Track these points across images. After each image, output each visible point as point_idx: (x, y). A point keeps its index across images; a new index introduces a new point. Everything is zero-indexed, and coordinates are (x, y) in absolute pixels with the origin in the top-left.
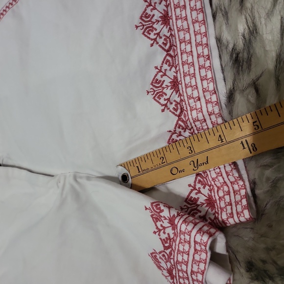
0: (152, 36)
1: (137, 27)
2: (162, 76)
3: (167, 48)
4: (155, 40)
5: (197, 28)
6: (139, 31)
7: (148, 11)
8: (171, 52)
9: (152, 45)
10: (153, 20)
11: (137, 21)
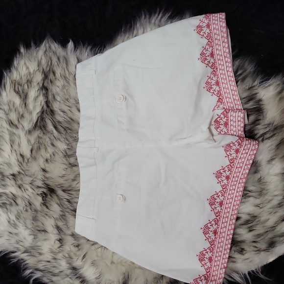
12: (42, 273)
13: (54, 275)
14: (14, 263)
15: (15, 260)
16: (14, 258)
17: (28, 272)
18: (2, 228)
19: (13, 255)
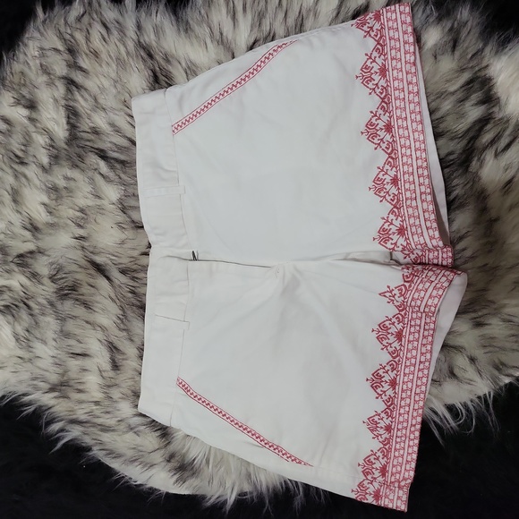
0: (376, 141)
1: (362, 133)
2: (383, 175)
3: (389, 151)
4: (379, 144)
5: (416, 136)
6: (364, 137)
7: (373, 120)
8: (393, 155)
9: (376, 149)
10: (377, 128)
11: (363, 128)
12: (82, 429)
13: (106, 429)
14: (27, 415)
15: (31, 409)
16: (29, 404)
17: (55, 427)
18: (5, 353)
19: (26, 399)
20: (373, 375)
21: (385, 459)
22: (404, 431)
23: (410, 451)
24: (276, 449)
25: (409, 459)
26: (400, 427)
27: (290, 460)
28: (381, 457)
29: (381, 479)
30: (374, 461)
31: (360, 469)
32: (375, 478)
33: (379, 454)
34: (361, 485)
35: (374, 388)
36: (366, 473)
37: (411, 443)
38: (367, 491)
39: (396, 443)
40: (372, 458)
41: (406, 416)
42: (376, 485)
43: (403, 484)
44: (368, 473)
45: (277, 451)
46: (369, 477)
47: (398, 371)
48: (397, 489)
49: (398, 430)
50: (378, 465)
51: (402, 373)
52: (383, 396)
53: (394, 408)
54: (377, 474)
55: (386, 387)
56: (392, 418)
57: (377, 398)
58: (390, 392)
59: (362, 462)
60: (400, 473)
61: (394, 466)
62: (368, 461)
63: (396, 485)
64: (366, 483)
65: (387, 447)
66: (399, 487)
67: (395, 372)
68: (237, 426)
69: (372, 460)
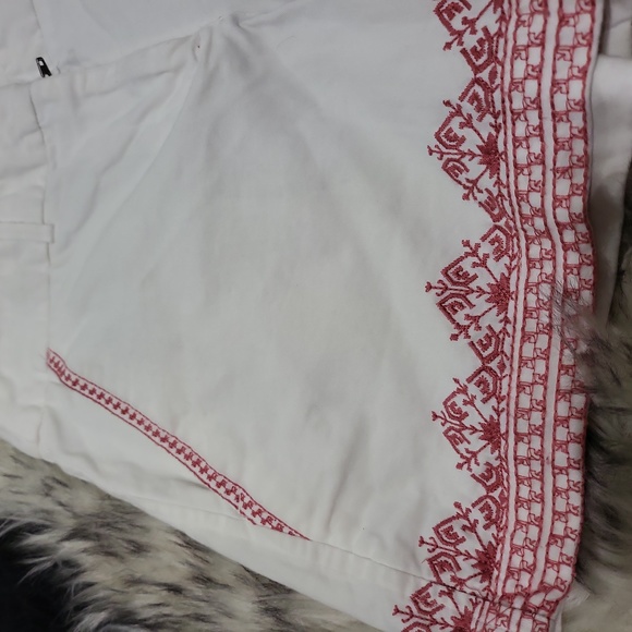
20: (445, 272)
21: (493, 529)
22: (536, 443)
23: (561, 506)
24: (231, 490)
25: (559, 529)
26: (523, 427)
27: (257, 519)
28: (482, 522)
29: (477, 585)
30: (461, 534)
31: (424, 553)
32: (461, 582)
33: (476, 515)
34: (420, 596)
35: (447, 309)
36: (437, 565)
37: (562, 482)
38: (437, 616)
39: (520, 481)
40: (457, 526)
41: (539, 391)
42: (462, 599)
43: (536, 600)
44: (444, 566)
45: (232, 497)
46: (446, 577)
47: (512, 259)
48: (517, 615)
49: (519, 437)
50: (471, 545)
51: (524, 260)
52: (471, 331)
53: (502, 366)
54: (467, 569)
55: (480, 304)
56: (500, 399)
57: (454, 337)
58: (492, 320)
59: (428, 534)
60: (531, 570)
61: (514, 549)
62: (444, 531)
63: (518, 603)
64: (434, 591)
65: (496, 494)
66: (525, 610)
67: (506, 259)
68: (157, 439)
69: (457, 530)
